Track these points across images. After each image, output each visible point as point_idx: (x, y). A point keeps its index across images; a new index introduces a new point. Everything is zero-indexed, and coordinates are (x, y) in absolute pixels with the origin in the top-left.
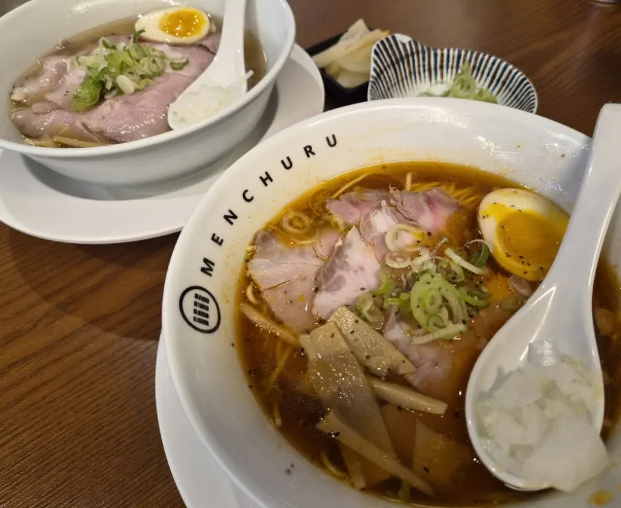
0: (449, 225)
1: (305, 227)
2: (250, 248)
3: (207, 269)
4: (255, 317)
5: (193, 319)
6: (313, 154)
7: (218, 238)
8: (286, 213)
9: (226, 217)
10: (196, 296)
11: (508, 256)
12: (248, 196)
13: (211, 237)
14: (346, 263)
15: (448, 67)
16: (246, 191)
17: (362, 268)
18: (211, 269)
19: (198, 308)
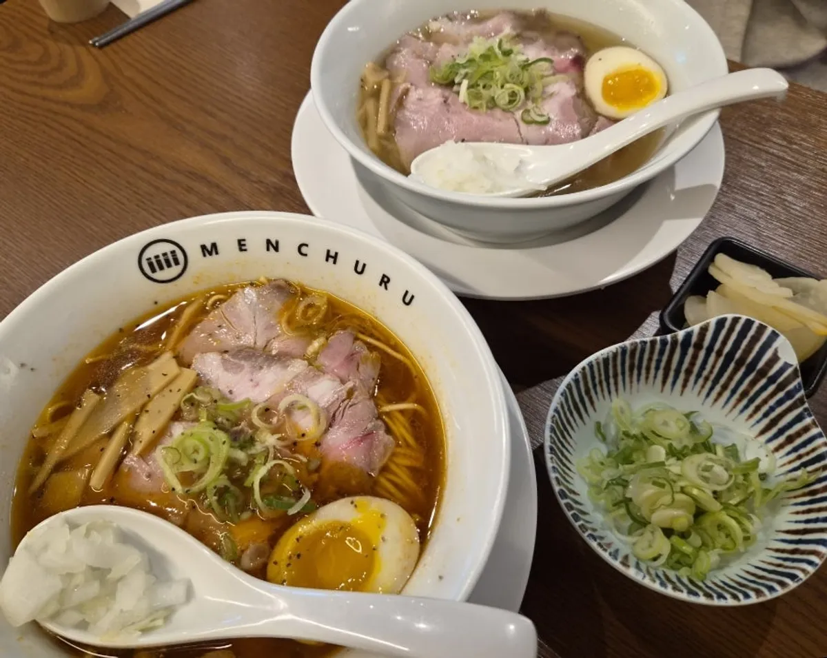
0: (340, 466)
1: (309, 319)
2: (262, 279)
3: (208, 250)
5: (149, 257)
6: (386, 288)
7: (244, 245)
8: (321, 297)
9: (269, 242)
10: (173, 252)
11: (298, 540)
12: (304, 250)
13: (240, 238)
14: (261, 368)
15: (795, 450)
16: (307, 245)
17: (257, 385)
18: (210, 254)
19: (162, 258)
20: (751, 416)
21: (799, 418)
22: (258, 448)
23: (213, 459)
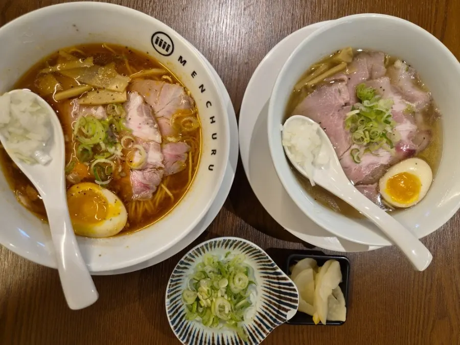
1: (184, 126)
2: (189, 92)
3: (181, 60)
4: (154, 71)
5: (159, 37)
6: (212, 154)
7: (194, 75)
8: (198, 124)
9: (202, 86)
10: (169, 46)
11: (90, 189)
12: (209, 104)
13: (195, 71)
14: (148, 124)
15: (256, 329)
16: (211, 105)
17: (140, 128)
18: (181, 62)
19: (163, 43)
20: (264, 307)
21: (268, 327)
22: (112, 150)
23: (92, 138)
